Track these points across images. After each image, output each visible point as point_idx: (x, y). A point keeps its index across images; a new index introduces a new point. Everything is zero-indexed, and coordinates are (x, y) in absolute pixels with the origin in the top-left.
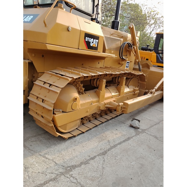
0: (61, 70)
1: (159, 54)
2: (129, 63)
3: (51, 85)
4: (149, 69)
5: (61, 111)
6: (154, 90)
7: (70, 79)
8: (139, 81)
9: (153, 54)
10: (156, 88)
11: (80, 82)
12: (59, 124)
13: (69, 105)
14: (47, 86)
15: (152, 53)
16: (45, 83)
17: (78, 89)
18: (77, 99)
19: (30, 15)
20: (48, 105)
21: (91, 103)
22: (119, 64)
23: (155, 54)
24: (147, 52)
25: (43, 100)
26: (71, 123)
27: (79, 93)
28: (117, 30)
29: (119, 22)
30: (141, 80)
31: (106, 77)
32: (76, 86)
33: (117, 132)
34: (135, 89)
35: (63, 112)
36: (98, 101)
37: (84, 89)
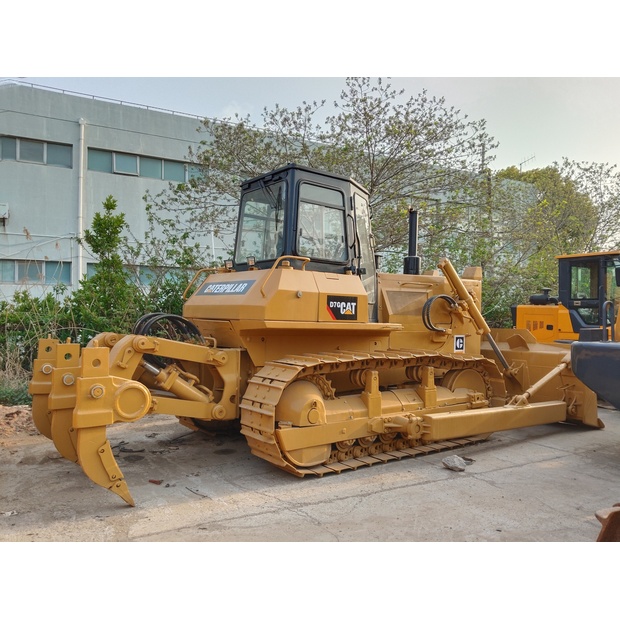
0: (290, 358)
1: (576, 308)
2: (462, 338)
3: (272, 380)
4: (528, 349)
5: (290, 423)
6: (525, 396)
7: (300, 369)
8: (487, 378)
9: (560, 312)
10: (531, 390)
11: (324, 377)
12: (287, 446)
13: (304, 415)
14: (267, 382)
15: (558, 309)
16: (265, 379)
17: (322, 389)
18: (318, 405)
19: (243, 282)
20: (267, 409)
21: (350, 416)
22: (433, 342)
23: (567, 311)
24: (547, 306)
25: (261, 404)
26: (311, 450)
27: (326, 397)
28: (417, 273)
29: (418, 259)
30: (491, 375)
31: (380, 367)
32: (317, 384)
33: (407, 474)
34: (472, 394)
35: (293, 426)
36: (367, 414)
37: (334, 390)
